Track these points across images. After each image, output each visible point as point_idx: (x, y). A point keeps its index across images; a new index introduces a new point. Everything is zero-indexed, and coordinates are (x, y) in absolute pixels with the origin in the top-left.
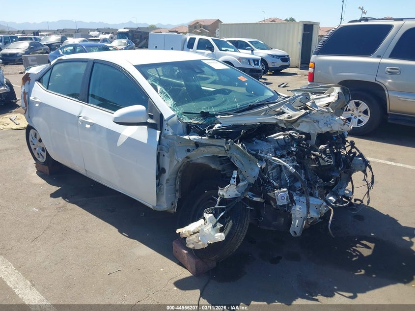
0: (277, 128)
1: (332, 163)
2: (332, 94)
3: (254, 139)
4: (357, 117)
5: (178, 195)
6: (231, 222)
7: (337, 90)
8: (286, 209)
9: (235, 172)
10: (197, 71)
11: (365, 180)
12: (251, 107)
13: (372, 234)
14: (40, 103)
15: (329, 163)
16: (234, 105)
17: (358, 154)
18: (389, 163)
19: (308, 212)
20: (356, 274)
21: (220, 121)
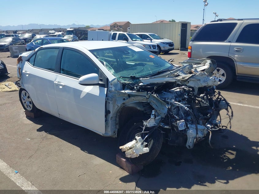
0: (175, 85)
1: (208, 105)
2: (206, 64)
3: (163, 91)
4: (218, 78)
5: (118, 127)
6: (152, 141)
7: (209, 61)
8: (184, 132)
9: (153, 111)
10: (126, 53)
11: (228, 114)
12: (159, 73)
13: (234, 146)
14: (29, 74)
15: (206, 105)
16: (149, 72)
17: (222, 99)
18: (239, 104)
19: (197, 134)
20: (227, 169)
21: (142, 81)
